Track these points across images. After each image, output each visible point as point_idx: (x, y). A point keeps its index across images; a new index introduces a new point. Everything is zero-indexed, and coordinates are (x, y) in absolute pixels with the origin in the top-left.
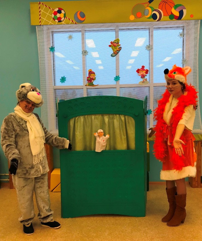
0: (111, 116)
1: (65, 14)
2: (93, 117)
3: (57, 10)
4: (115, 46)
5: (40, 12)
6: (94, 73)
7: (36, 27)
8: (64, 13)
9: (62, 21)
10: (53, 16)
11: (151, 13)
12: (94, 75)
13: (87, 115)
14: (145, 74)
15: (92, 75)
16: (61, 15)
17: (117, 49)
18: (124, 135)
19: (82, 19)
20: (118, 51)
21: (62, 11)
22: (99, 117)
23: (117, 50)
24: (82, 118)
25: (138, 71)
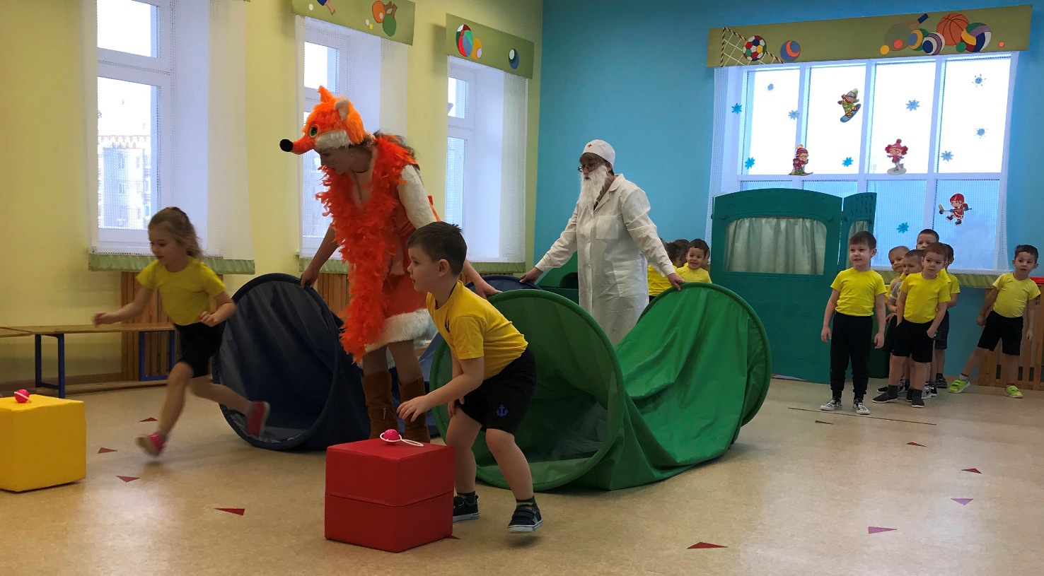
0: (791, 220)
1: (765, 47)
2: (764, 220)
3: (752, 39)
4: (849, 102)
5: (723, 44)
6: (806, 152)
7: (715, 70)
8: (764, 44)
9: (758, 59)
10: (745, 50)
11: (921, 40)
12: (805, 154)
13: (756, 217)
14: (900, 155)
15: (802, 154)
16: (759, 49)
17: (853, 108)
18: (808, 252)
19: (794, 55)
20: (853, 112)
21: (762, 42)
22: (774, 221)
23: (852, 110)
24: (746, 223)
25: (888, 149)
